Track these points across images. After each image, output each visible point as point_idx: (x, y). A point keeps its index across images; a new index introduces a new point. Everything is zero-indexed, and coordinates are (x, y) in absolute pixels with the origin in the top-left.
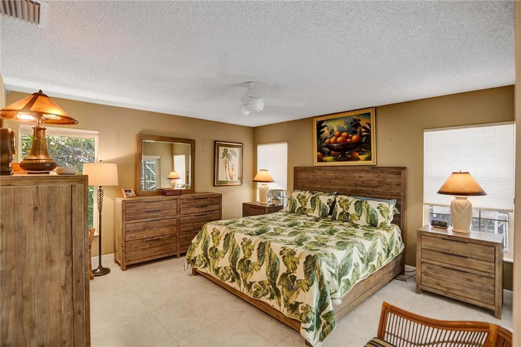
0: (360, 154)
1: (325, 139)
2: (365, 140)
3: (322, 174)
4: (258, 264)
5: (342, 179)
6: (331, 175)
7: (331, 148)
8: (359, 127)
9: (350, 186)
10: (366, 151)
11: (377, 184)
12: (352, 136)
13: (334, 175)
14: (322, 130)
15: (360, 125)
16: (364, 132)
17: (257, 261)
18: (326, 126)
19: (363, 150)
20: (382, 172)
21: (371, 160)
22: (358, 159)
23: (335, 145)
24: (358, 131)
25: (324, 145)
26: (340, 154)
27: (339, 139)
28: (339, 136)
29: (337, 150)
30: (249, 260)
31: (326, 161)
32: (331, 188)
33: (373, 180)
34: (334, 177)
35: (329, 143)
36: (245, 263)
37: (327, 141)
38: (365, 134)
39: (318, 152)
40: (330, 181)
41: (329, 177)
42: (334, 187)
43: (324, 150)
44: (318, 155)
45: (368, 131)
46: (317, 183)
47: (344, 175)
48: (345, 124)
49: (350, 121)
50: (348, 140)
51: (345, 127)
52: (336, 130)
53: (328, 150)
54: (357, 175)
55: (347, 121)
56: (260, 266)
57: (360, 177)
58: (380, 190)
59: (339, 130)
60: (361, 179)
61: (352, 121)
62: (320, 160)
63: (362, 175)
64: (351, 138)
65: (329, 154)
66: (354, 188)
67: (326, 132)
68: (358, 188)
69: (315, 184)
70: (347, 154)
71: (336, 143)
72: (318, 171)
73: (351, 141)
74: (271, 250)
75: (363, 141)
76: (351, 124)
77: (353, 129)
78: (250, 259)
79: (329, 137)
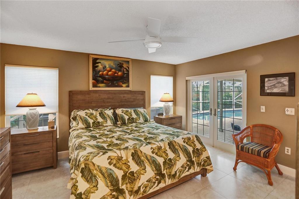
0: (123, 84)
1: (99, 71)
2: (126, 76)
3: (98, 96)
4: (176, 156)
5: (113, 99)
6: (104, 96)
7: (104, 78)
8: (123, 68)
9: (118, 102)
10: (126, 82)
11: (132, 100)
12: (119, 72)
13: (107, 96)
14: (97, 65)
15: (123, 67)
16: (125, 71)
17: (175, 155)
18: (100, 62)
19: (124, 81)
20: (135, 94)
21: (129, 87)
22: (122, 87)
23: (107, 76)
24: (122, 70)
25: (99, 75)
26: (110, 83)
27: (110, 73)
28: (110, 71)
29: (108, 80)
30: (169, 159)
31: (99, 87)
32: (105, 105)
33: (131, 98)
34: (107, 98)
35: (103, 74)
36: (169, 162)
37: (101, 73)
38: (126, 72)
39: (93, 80)
40: (104, 101)
41: (103, 98)
42: (107, 104)
43: (98, 79)
44: (93, 82)
45: (128, 71)
46: (93, 102)
47: (114, 96)
48: (114, 64)
49: (117, 63)
50: (116, 74)
51: (114, 66)
52: (107, 66)
53: (102, 79)
54: (122, 96)
55: (115, 63)
56: (179, 156)
57: (124, 97)
58: (134, 103)
59: (110, 67)
60: (124, 98)
61: (119, 63)
62: (94, 86)
63: (125, 95)
64: (118, 73)
65: (102, 82)
66: (120, 104)
67: (100, 67)
68: (123, 103)
69: (92, 103)
70: (115, 83)
71: (108, 75)
72: (93, 94)
73: (118, 75)
74: (178, 143)
75: (125, 76)
76: (118, 65)
77: (119, 68)
78: (169, 157)
79: (103, 70)
